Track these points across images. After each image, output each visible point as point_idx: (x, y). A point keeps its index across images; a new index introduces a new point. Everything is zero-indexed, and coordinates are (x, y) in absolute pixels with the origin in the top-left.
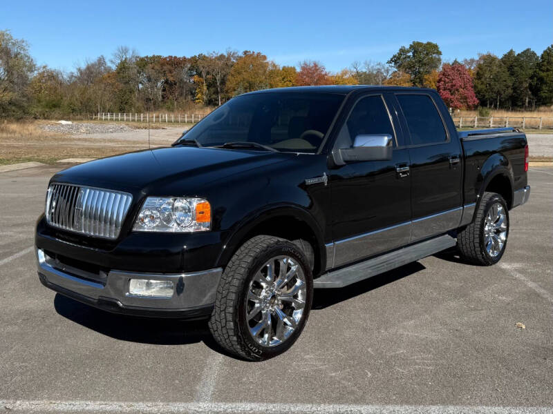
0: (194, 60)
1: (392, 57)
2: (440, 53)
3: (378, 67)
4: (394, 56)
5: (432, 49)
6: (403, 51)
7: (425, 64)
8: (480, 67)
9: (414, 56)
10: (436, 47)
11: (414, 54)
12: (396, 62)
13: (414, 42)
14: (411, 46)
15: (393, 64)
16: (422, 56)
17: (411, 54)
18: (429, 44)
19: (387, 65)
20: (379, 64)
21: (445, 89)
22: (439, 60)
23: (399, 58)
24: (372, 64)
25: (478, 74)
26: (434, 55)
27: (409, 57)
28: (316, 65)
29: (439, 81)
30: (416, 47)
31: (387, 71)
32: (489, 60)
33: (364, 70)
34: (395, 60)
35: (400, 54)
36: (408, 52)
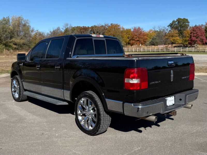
0: (92, 27)
1: (169, 24)
2: (188, 22)
3: (164, 28)
4: (170, 24)
5: (186, 21)
6: (174, 22)
7: (183, 27)
8: (206, 28)
9: (178, 24)
10: (187, 20)
11: (178, 23)
12: (171, 26)
13: (178, 18)
14: (177, 20)
15: (170, 27)
16: (181, 23)
17: (177, 23)
18: (184, 19)
19: (168, 27)
20: (164, 27)
21: (194, 37)
22: (189, 25)
23: (172, 25)
24: (161, 27)
25: (205, 30)
26: (186, 23)
27: (176, 24)
28: (139, 28)
29: (191, 33)
30: (179, 20)
31: (167, 30)
33: (157, 30)
34: (171, 25)
35: (173, 23)
36: (176, 22)
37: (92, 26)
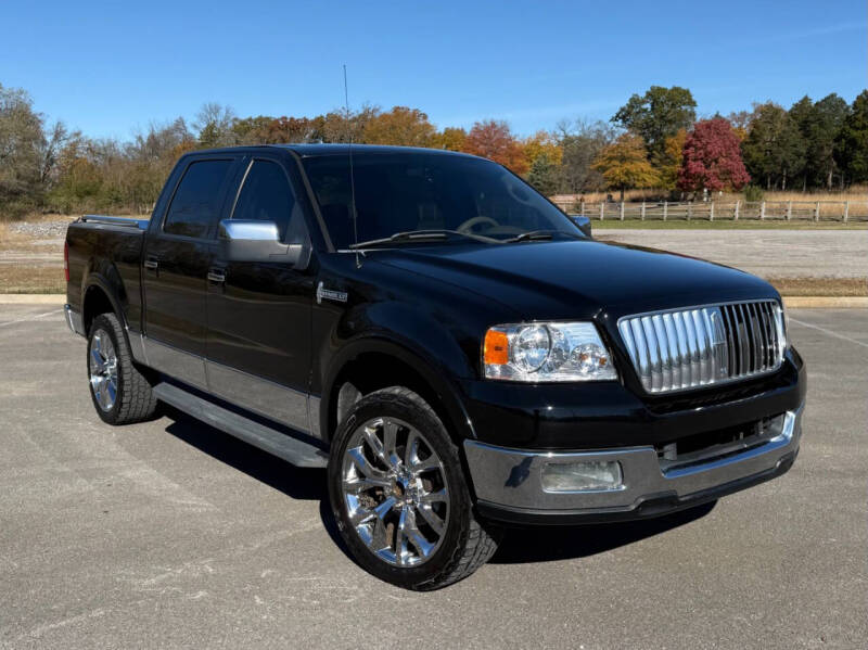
0: (319, 122)
1: (618, 110)
2: (693, 104)
3: (598, 127)
4: (623, 109)
5: (681, 97)
6: (635, 102)
7: (670, 122)
8: (755, 124)
9: (653, 109)
10: (686, 93)
11: (653, 105)
12: (624, 118)
13: (652, 88)
14: (648, 94)
15: (620, 122)
16: (666, 108)
17: (648, 106)
18: (676, 89)
19: (611, 124)
20: (600, 123)
21: (695, 160)
22: (692, 115)
23: (629, 113)
24: (588, 125)
25: (752, 135)
26: (684, 108)
27: (645, 110)
28: (493, 125)
29: (687, 147)
30: (655, 95)
31: (612, 133)
32: (769, 113)
33: (577, 133)
34: (624, 116)
35: (631, 106)
36: (644, 102)
37: (319, 116)
